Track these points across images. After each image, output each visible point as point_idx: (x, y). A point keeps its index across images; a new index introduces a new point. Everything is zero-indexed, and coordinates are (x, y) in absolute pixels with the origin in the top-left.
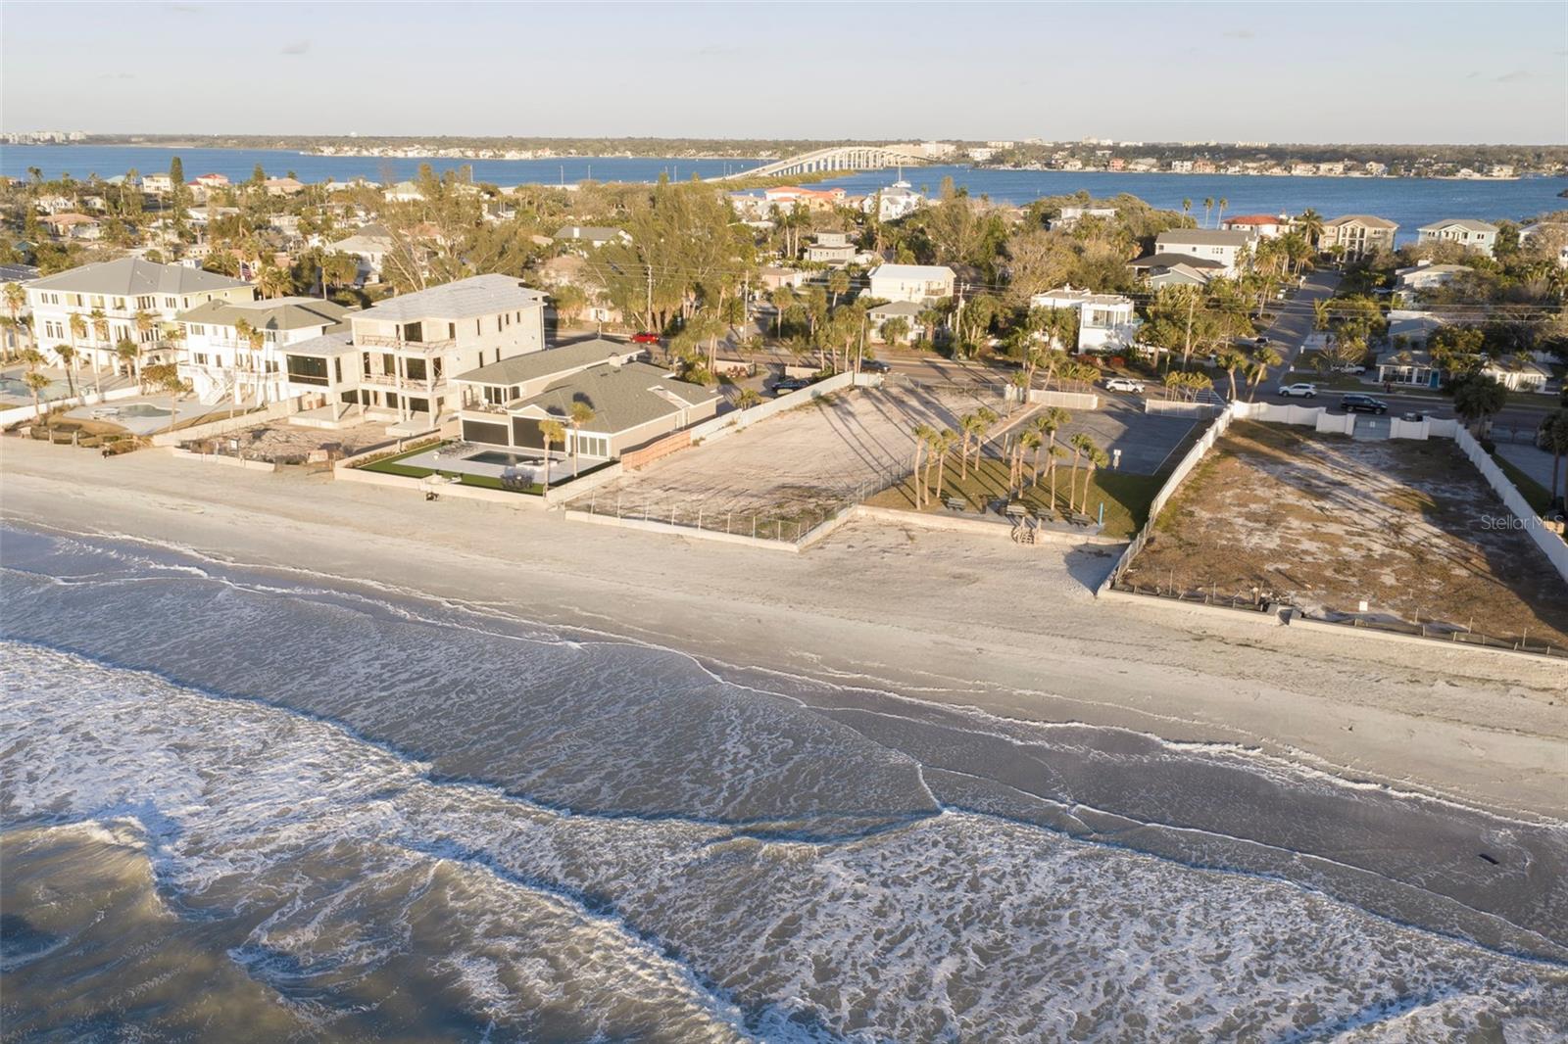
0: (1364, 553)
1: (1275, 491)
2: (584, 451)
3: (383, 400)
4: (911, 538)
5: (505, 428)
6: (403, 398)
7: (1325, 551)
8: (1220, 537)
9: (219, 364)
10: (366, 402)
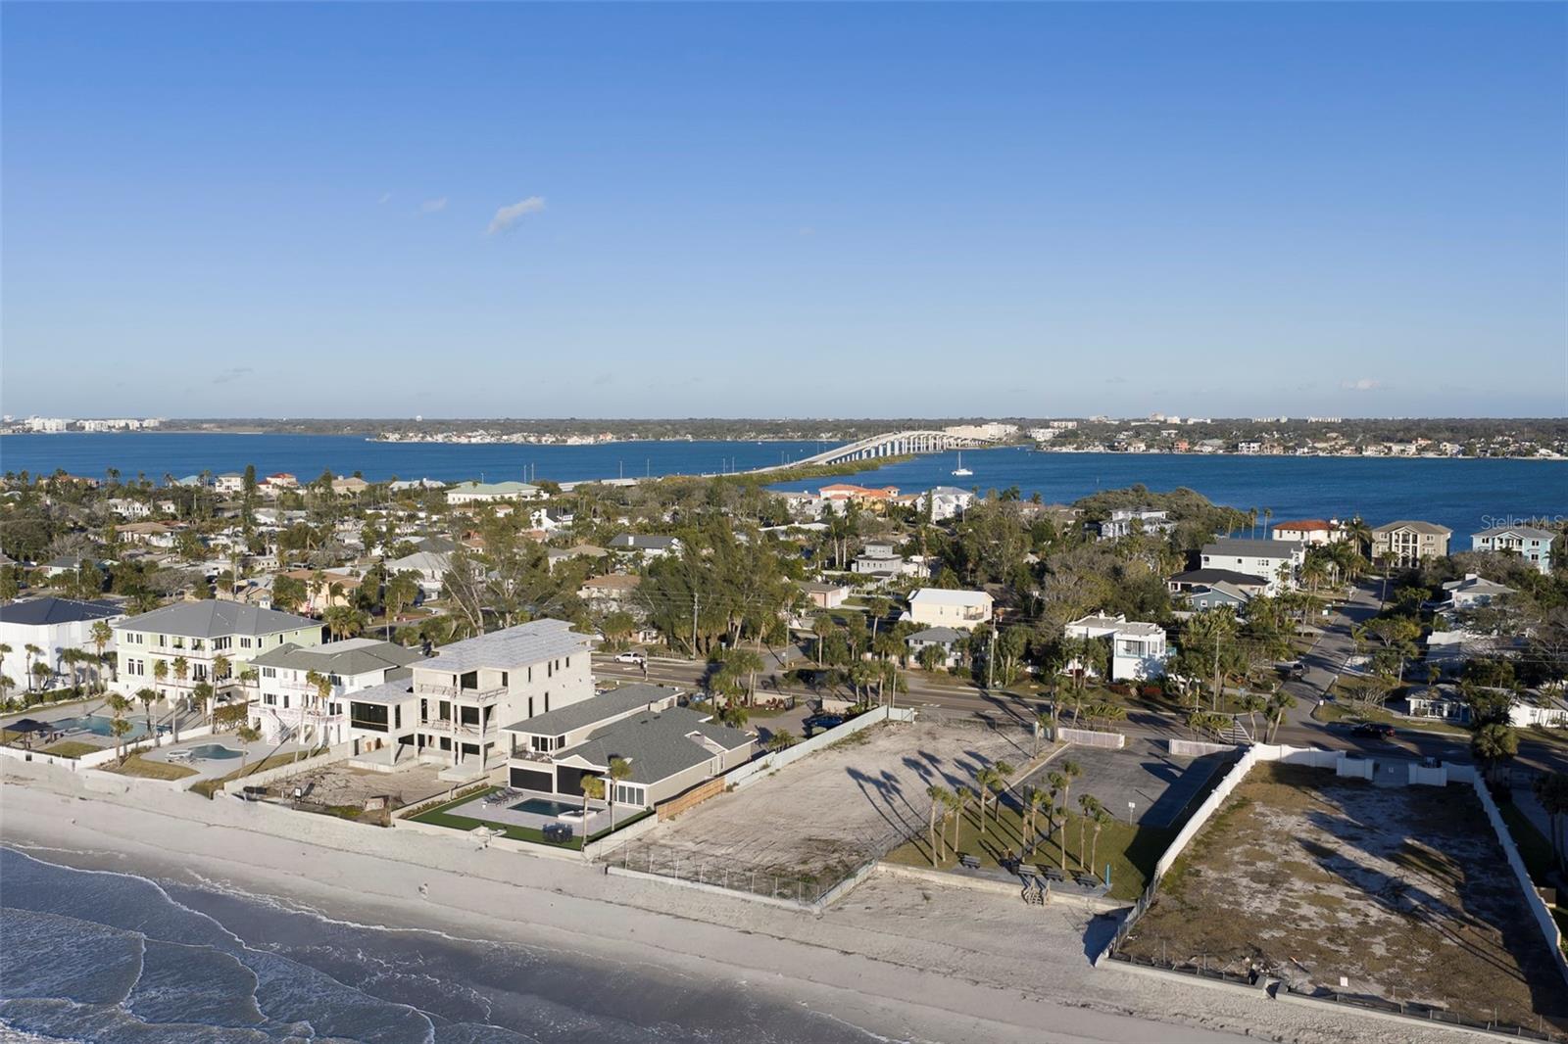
0: (1360, 918)
1: (1284, 847)
2: (622, 799)
3: (437, 742)
4: (926, 898)
5: (551, 775)
6: (456, 744)
7: (1322, 916)
8: (1222, 900)
9: (287, 705)
10: (422, 744)
